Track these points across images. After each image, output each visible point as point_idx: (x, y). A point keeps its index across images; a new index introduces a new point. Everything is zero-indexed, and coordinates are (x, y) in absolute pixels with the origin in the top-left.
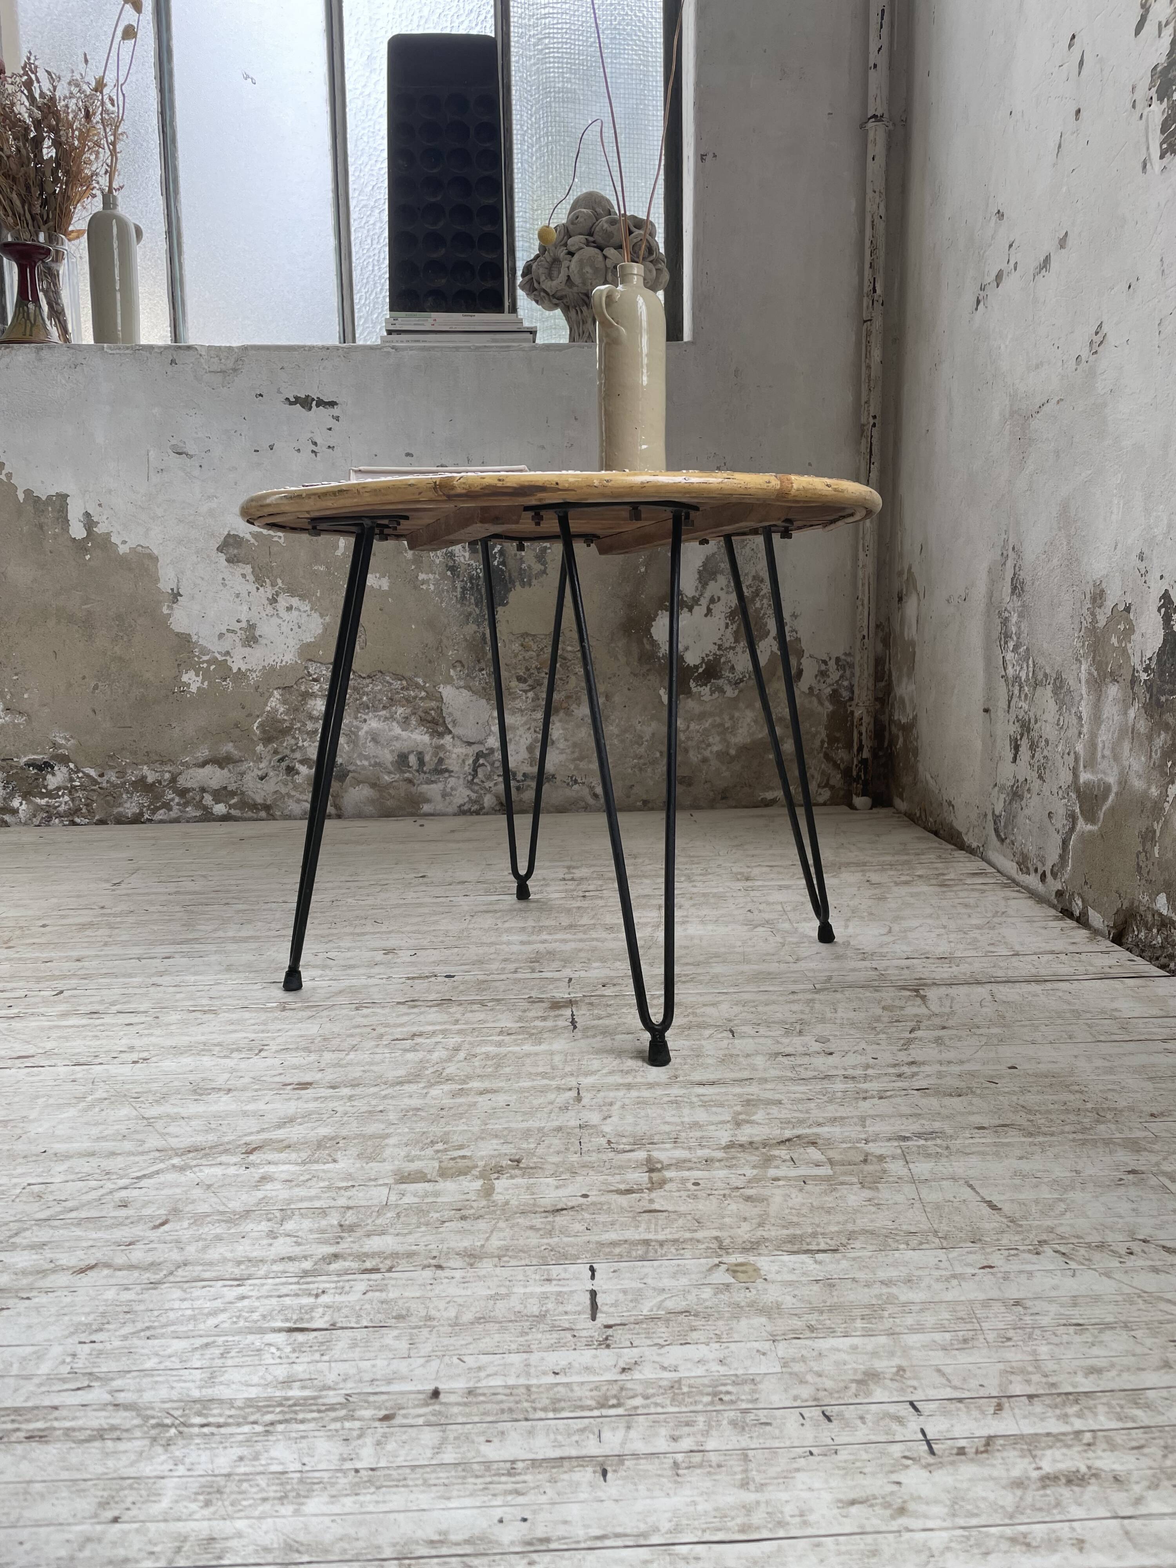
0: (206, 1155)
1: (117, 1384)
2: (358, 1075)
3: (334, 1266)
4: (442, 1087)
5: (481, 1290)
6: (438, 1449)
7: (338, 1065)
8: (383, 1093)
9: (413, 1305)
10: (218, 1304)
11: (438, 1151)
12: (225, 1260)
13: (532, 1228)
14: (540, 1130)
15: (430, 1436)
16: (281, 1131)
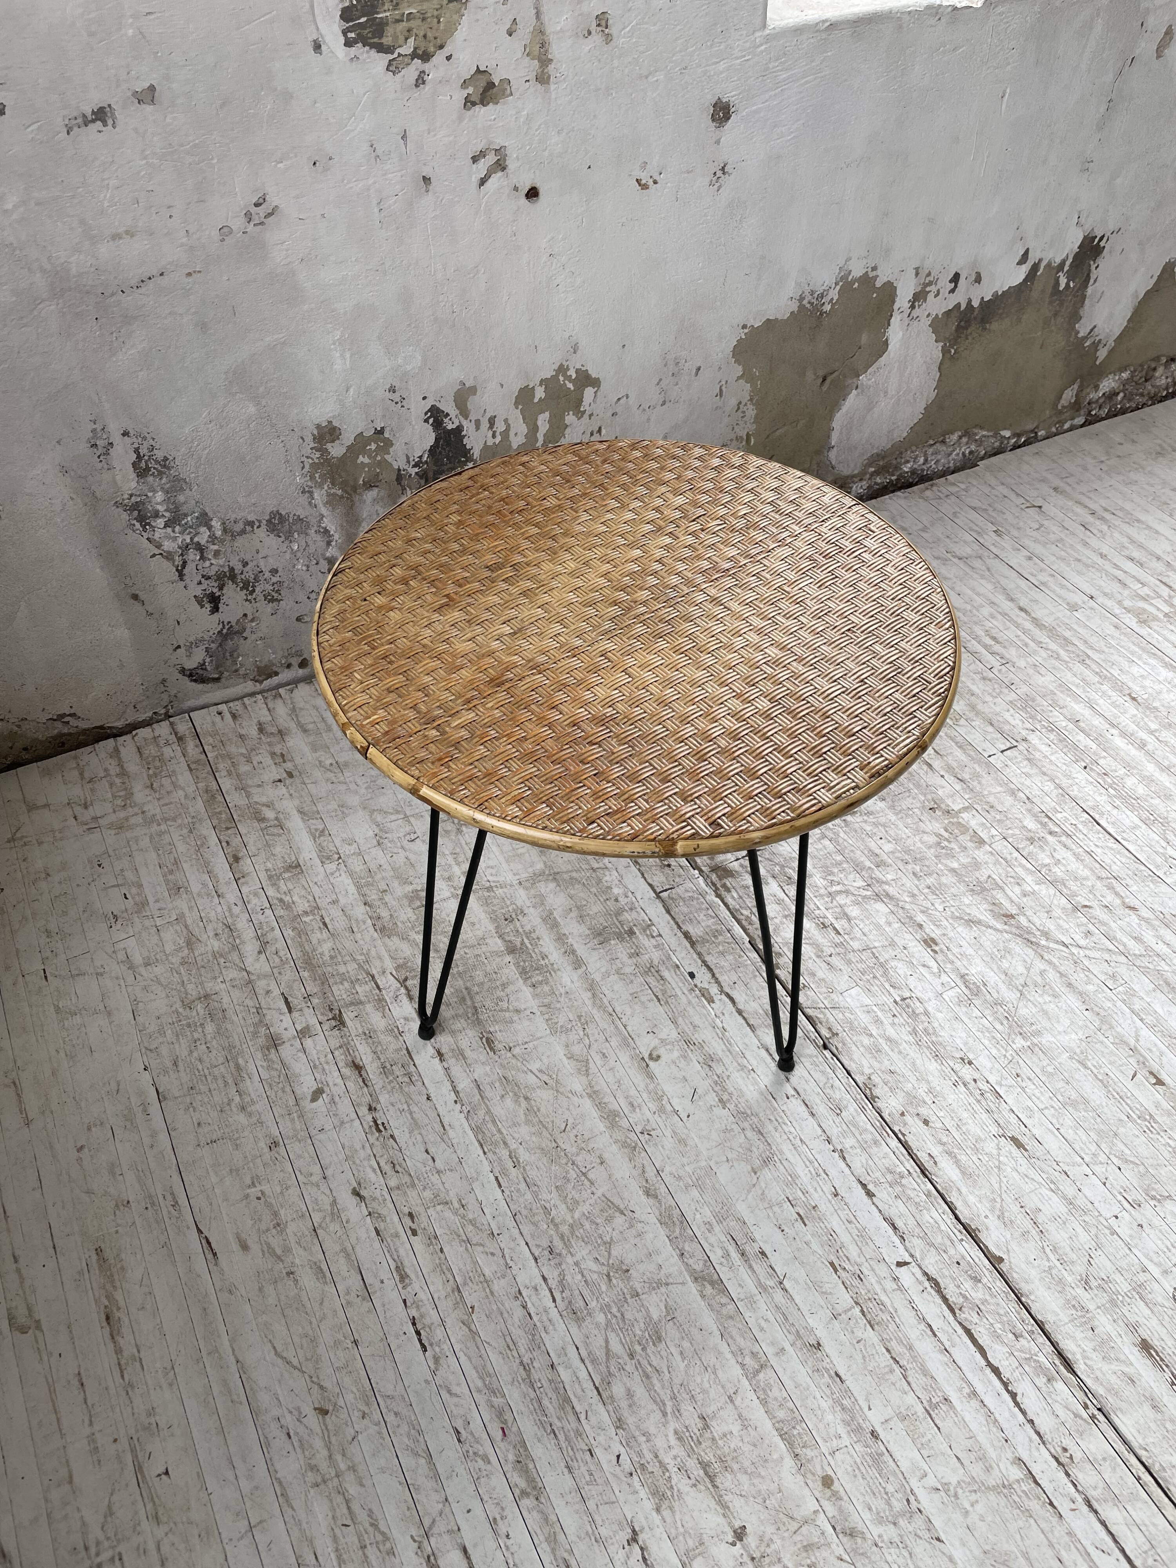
0: (1029, 933)
1: (1161, 850)
2: (897, 925)
3: (1057, 829)
4: (881, 876)
5: (1028, 782)
6: (1105, 758)
7: (893, 944)
8: (908, 899)
9: (1053, 795)
10: (1106, 851)
11: (949, 842)
12: (1085, 866)
13: (979, 783)
14: (897, 814)
15: (1101, 762)
16: (982, 918)
